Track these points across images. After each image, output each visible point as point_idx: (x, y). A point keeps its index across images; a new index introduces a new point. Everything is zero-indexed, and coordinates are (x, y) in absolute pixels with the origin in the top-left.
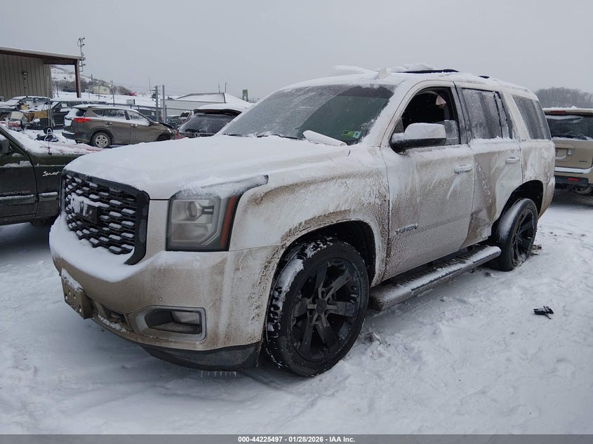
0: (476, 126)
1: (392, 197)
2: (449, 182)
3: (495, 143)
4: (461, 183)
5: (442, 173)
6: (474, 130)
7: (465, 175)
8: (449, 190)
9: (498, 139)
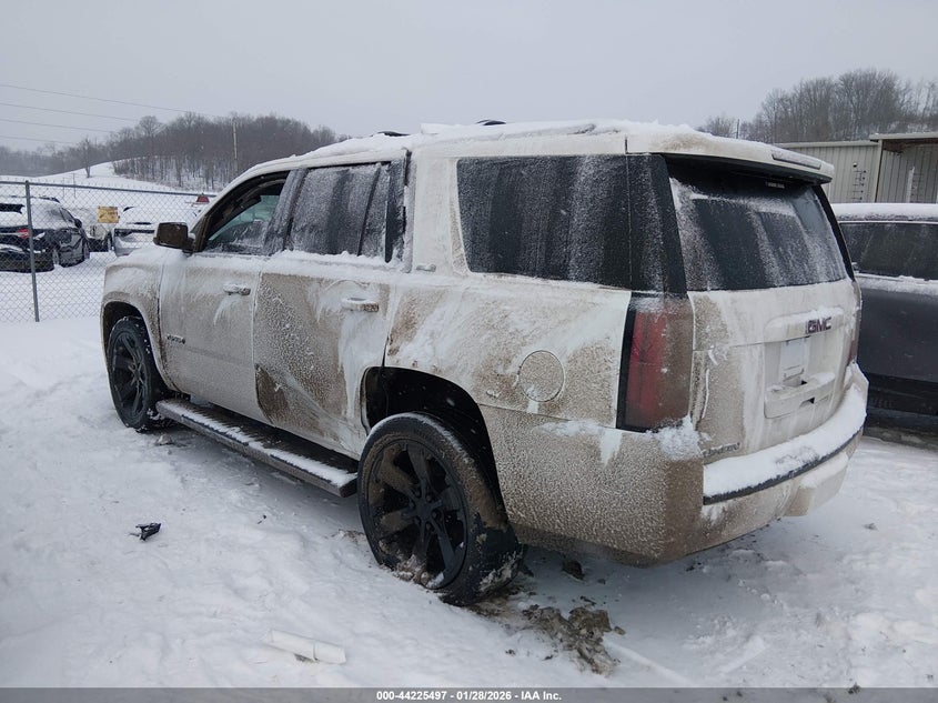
0: (303, 229)
1: (161, 296)
2: (216, 301)
3: (326, 264)
4: (232, 309)
5: (208, 287)
6: (295, 236)
7: (237, 298)
8: (215, 311)
9: (345, 257)
